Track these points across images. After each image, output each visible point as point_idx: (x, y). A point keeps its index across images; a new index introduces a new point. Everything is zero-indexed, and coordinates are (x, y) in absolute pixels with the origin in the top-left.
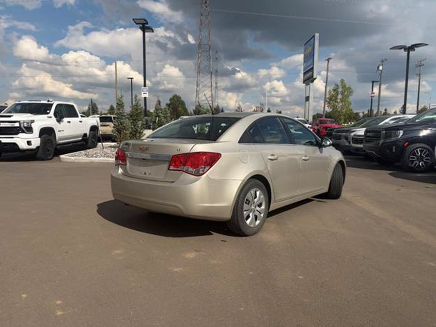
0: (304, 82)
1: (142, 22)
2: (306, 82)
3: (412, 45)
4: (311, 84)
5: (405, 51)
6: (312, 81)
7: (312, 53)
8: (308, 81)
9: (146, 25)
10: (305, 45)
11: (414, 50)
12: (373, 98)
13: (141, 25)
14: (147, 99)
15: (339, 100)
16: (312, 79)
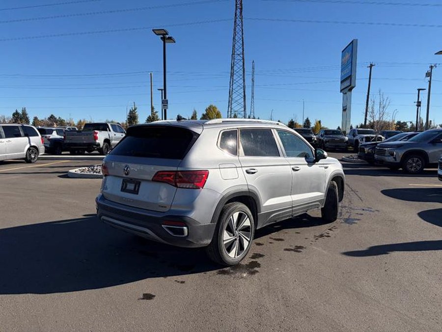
0: (341, 91)
1: (163, 32)
2: (343, 91)
4: (348, 93)
6: (350, 90)
7: (350, 61)
8: (345, 90)
9: (167, 36)
10: (343, 52)
12: (419, 107)
13: (162, 36)
14: (167, 110)
16: (350, 87)
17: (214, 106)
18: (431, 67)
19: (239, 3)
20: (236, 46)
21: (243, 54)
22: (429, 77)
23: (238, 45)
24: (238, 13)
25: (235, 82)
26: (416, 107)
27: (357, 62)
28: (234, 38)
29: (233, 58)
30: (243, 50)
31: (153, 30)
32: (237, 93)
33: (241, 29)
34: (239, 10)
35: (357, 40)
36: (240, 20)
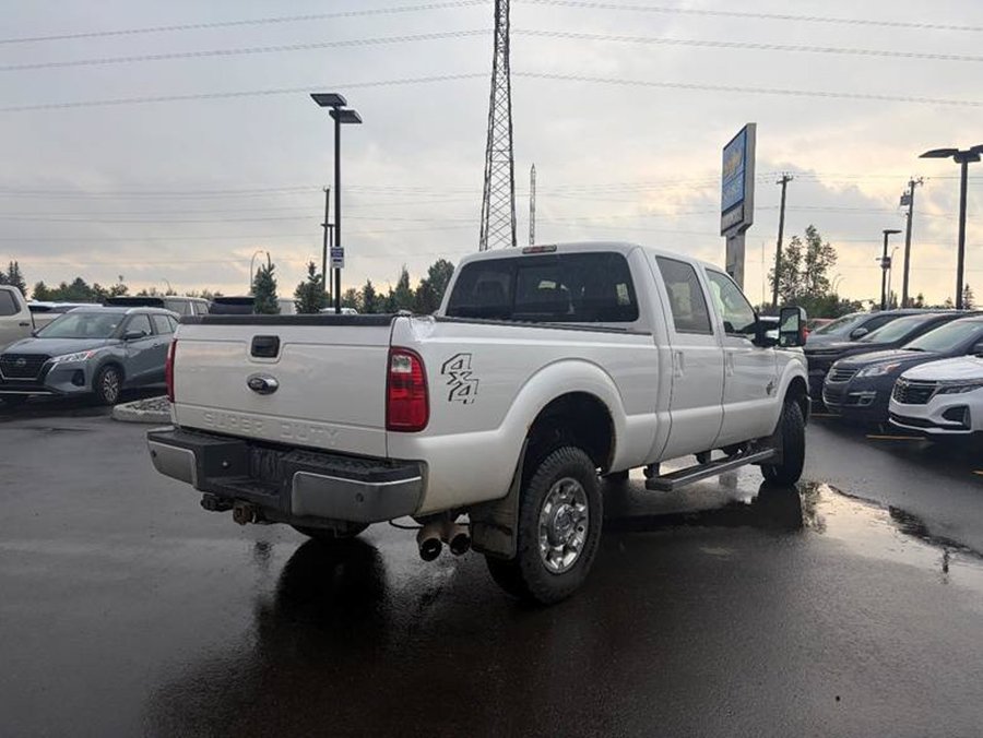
0: (723, 233)
1: (334, 100)
2: (729, 231)
3: (973, 149)
4: (738, 237)
5: (957, 160)
6: (742, 231)
7: (742, 168)
8: (733, 229)
9: (343, 108)
10: (725, 149)
11: (979, 159)
12: (888, 271)
13: (332, 109)
14: (342, 270)
15: (800, 277)
16: (741, 225)
17: (447, 261)
18: (913, 184)
19: (501, 40)
20: (496, 133)
21: (511, 150)
22: (908, 207)
23: (501, 130)
24: (500, 62)
25: (492, 210)
26: (882, 270)
27: (756, 172)
28: (491, 115)
29: (490, 159)
30: (511, 142)
31: (312, 95)
32: (497, 234)
33: (506, 96)
34: (502, 55)
35: (755, 125)
36: (505, 77)
